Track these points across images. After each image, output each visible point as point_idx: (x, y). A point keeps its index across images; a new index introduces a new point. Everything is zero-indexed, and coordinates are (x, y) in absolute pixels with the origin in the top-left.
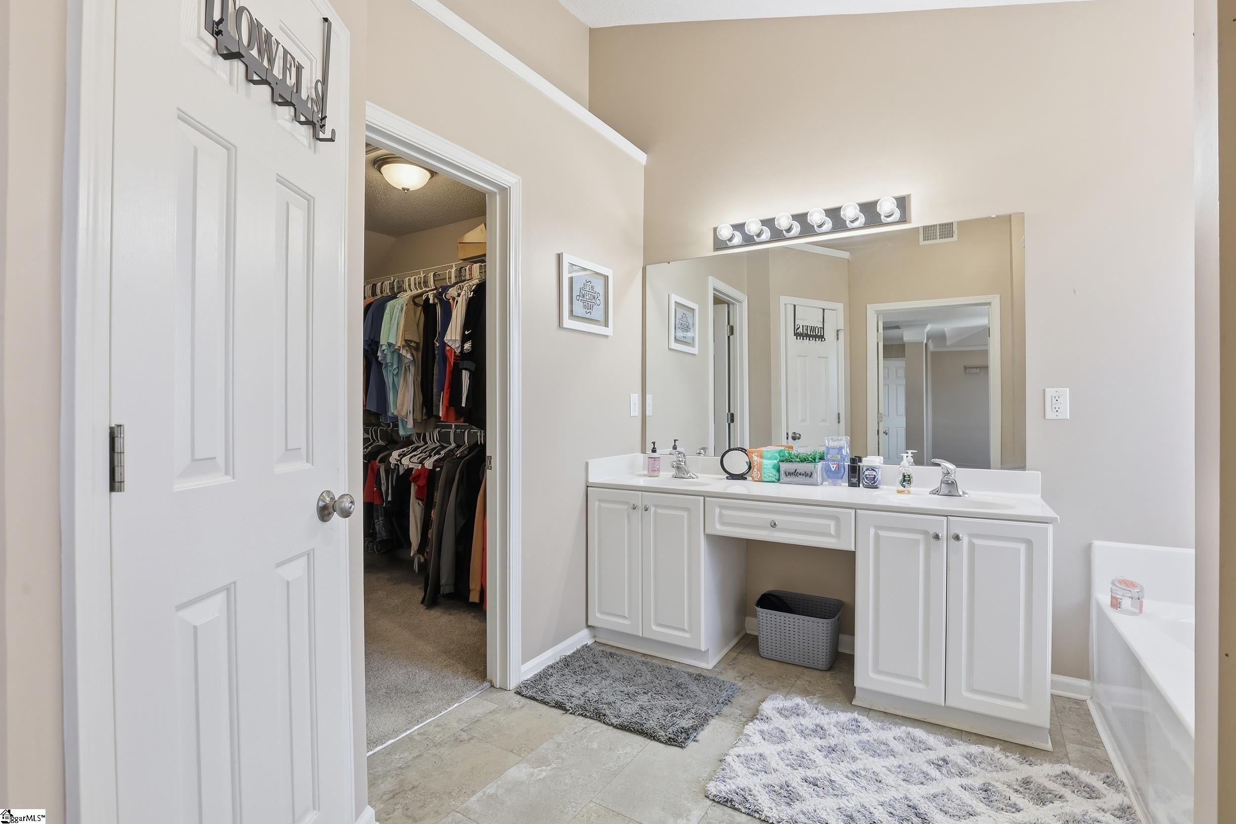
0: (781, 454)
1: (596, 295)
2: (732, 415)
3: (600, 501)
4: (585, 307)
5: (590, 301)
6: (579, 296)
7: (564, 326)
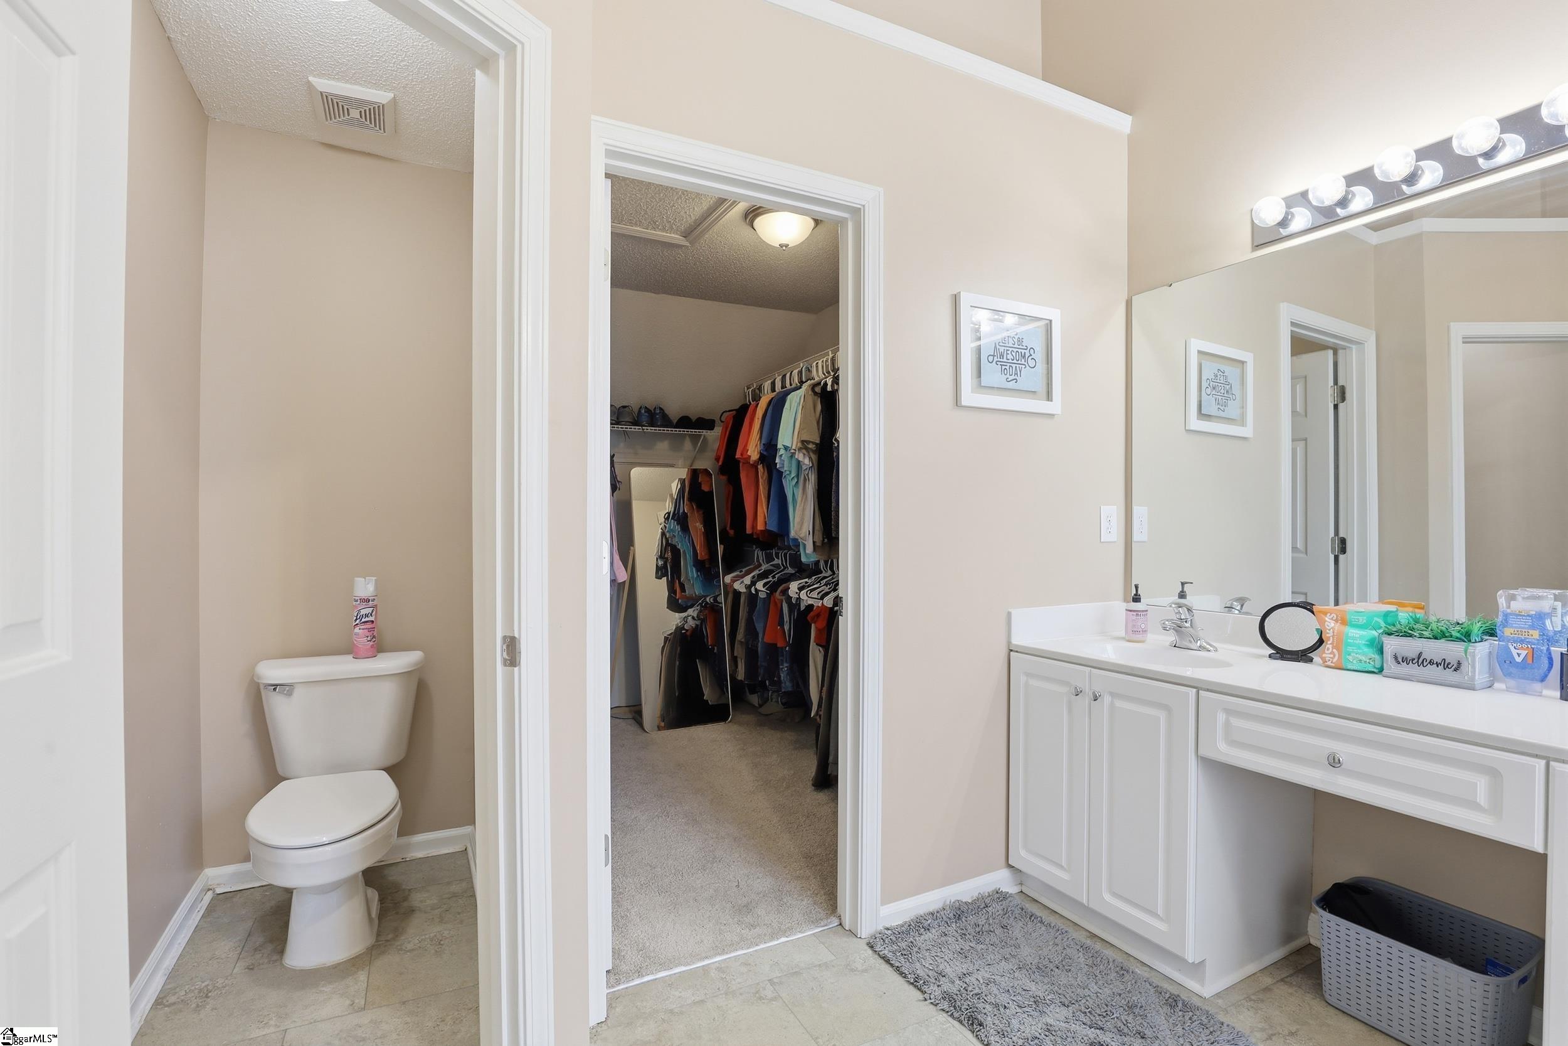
0: (1390, 620)
1: (1027, 352)
2: (1343, 541)
3: (1028, 675)
4: (1003, 371)
5: (1015, 361)
6: (994, 356)
7: (964, 403)
